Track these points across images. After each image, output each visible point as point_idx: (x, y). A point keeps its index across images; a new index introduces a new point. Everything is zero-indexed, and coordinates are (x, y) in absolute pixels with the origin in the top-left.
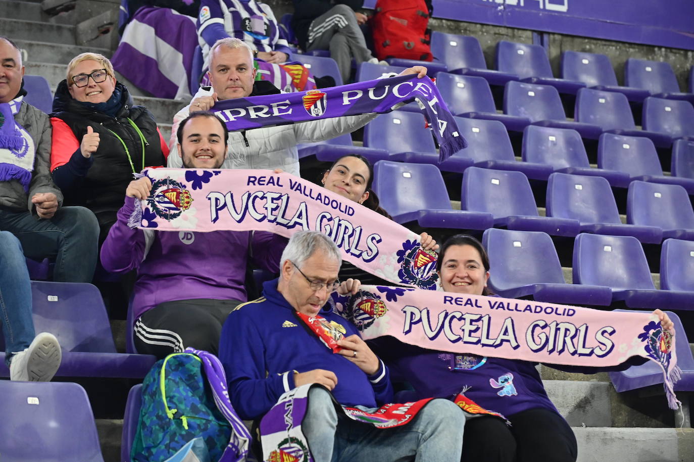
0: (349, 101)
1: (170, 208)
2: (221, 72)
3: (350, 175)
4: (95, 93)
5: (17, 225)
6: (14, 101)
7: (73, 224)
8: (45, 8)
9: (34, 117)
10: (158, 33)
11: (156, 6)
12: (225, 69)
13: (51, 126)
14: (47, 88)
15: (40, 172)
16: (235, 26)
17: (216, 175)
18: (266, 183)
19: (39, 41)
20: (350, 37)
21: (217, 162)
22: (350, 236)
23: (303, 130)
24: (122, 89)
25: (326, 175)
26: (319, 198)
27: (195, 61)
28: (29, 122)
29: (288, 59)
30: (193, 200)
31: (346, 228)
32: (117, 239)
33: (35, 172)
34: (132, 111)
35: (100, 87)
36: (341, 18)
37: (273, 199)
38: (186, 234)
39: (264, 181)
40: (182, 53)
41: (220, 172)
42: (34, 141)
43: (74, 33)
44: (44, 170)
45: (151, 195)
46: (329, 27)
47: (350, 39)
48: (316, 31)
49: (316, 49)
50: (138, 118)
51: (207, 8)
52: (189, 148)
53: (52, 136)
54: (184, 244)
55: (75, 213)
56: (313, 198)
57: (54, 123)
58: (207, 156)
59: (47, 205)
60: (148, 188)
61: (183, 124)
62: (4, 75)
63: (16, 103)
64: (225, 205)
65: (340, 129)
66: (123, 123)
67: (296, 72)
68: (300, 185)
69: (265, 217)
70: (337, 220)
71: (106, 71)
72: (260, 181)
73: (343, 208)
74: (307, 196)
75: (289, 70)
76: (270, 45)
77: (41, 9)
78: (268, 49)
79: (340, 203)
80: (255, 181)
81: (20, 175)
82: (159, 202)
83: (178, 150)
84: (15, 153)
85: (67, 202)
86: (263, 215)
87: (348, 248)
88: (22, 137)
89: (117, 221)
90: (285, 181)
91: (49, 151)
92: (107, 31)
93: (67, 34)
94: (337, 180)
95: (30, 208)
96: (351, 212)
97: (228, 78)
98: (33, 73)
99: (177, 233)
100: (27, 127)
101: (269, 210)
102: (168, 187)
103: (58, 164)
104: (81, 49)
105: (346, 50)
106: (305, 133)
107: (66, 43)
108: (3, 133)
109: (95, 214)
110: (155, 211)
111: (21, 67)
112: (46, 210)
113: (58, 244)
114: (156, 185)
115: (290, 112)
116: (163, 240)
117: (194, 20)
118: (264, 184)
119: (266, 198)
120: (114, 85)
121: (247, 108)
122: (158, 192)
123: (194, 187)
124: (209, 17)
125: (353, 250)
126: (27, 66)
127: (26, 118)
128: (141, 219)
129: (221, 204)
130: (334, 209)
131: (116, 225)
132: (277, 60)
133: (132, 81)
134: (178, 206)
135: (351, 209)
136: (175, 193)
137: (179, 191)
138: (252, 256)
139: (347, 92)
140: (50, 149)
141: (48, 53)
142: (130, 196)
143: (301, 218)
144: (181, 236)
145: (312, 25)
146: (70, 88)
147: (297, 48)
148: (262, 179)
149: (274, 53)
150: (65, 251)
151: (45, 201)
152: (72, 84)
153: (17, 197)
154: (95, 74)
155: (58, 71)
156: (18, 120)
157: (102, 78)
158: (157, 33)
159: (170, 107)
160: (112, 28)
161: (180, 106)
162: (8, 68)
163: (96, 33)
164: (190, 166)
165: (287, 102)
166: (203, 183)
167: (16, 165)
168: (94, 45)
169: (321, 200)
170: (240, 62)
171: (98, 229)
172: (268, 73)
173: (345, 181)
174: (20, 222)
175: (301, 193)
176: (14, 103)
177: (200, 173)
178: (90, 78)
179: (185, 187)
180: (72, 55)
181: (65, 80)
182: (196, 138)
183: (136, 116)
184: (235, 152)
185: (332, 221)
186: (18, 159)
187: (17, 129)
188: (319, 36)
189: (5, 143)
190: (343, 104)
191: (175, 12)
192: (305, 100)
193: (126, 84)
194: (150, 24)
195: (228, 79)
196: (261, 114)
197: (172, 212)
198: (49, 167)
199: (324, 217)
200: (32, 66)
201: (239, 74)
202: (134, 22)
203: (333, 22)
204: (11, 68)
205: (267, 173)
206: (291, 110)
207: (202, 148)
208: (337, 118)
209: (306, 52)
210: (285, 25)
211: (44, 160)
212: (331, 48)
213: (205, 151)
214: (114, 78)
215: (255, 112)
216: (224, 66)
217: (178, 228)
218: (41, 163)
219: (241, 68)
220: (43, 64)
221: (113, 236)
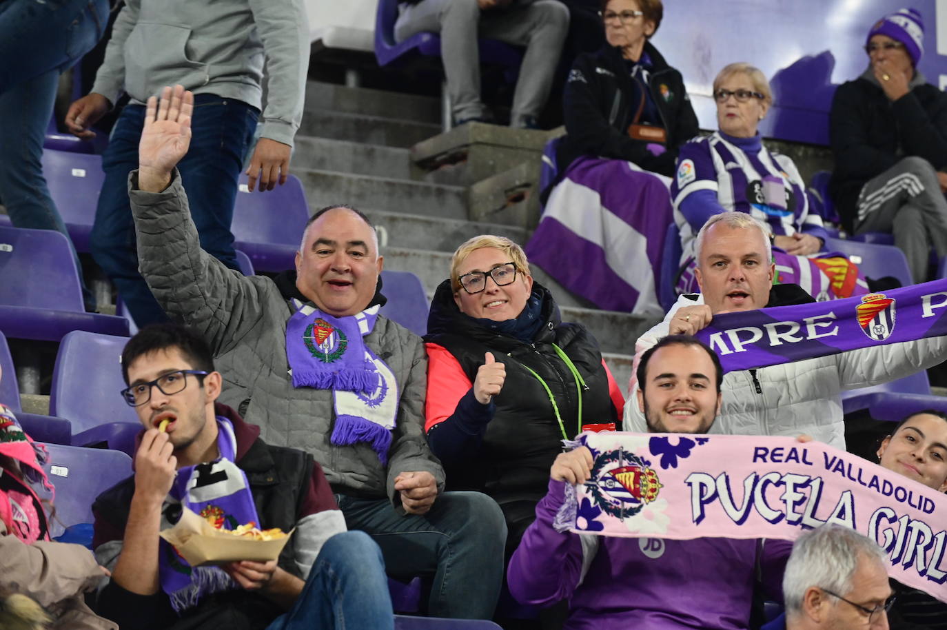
0: (933, 310)
1: (623, 500)
2: (717, 266)
3: (926, 444)
4: (498, 303)
5: (369, 522)
6: (365, 314)
7: (463, 522)
8: (416, 158)
9: (397, 341)
10: (606, 202)
11: (603, 156)
12: (722, 261)
13: (427, 356)
14: (421, 293)
15: (406, 432)
16: (736, 195)
17: (700, 444)
18: (784, 458)
19: (406, 212)
20: (928, 212)
21: (704, 420)
22: (927, 548)
23: (853, 365)
24: (543, 294)
25: (884, 444)
26: (875, 483)
27: (668, 249)
28: (390, 349)
29: (823, 247)
30: (662, 486)
31: (921, 533)
32: (535, 551)
33: (398, 431)
34: (560, 332)
35: (506, 293)
36: (912, 180)
37: (796, 486)
38: (651, 541)
39: (781, 455)
40: (646, 235)
41: (706, 440)
42: (397, 379)
43: (466, 200)
44: (413, 429)
45: (592, 477)
46: (893, 195)
47: (927, 216)
48: (871, 201)
49: (870, 232)
50: (571, 343)
51: (689, 162)
52: (658, 397)
53: (427, 373)
54: (649, 558)
55: (465, 502)
56: (865, 484)
57: (432, 353)
58: (686, 410)
59: (420, 493)
60: (588, 464)
61: (647, 356)
62: (349, 268)
63: (368, 317)
64: (716, 495)
65: (917, 361)
66: (546, 352)
67: (836, 270)
68: (841, 462)
69: (782, 516)
70: (904, 521)
71: (515, 267)
72: (775, 455)
73: (915, 501)
74: (854, 480)
75: (825, 267)
76: (795, 226)
77: (411, 158)
78: (790, 231)
79: (911, 493)
80: (766, 455)
81: (372, 435)
82: (605, 489)
83: (639, 400)
84: (365, 399)
85: (451, 484)
86: (779, 513)
87: (924, 568)
88: (376, 371)
89: (536, 521)
90: (815, 456)
91: (423, 397)
92: (519, 198)
93: (452, 201)
94: (903, 452)
95: (391, 494)
96: (929, 507)
97: (728, 277)
98: (396, 267)
99: (634, 541)
100: (385, 357)
101: (790, 504)
102: (621, 463)
103: (438, 418)
104: (476, 227)
105: (921, 234)
106: (858, 371)
107: (451, 217)
108: (344, 365)
109: (500, 505)
110: (598, 503)
111: (377, 257)
112: (417, 502)
113: (438, 555)
114: (600, 460)
115: (835, 332)
116: (613, 551)
117: (667, 181)
118: (780, 461)
119: (784, 483)
120: (530, 287)
121: (764, 326)
122: (604, 471)
123: (664, 465)
124: (694, 178)
125: (932, 572)
126: (386, 254)
127: (384, 342)
128: (575, 517)
129: (709, 493)
130: (899, 502)
131: (533, 526)
132: (805, 248)
133: (561, 282)
134: (636, 495)
135: (929, 503)
136: (632, 474)
137: (638, 470)
138: (760, 581)
139: (929, 297)
140: (425, 394)
141: (420, 233)
142: (558, 479)
143: (843, 517)
144: (642, 545)
145: (863, 190)
146: (457, 294)
147: (838, 229)
148: (778, 452)
149: (800, 235)
150: (448, 567)
151: (417, 487)
152: (459, 288)
153: (368, 473)
154: (497, 271)
155: (438, 263)
156: (372, 344)
157: (509, 277)
158: (604, 202)
159: (625, 327)
160: (528, 193)
161: (642, 325)
162: (356, 257)
163: (503, 200)
164: (658, 427)
165: (831, 315)
166: (679, 458)
167: (366, 418)
168: (498, 221)
169: (877, 486)
170: (748, 251)
171: (505, 530)
172: (790, 270)
173: (916, 454)
174: (373, 516)
175: (844, 475)
176: (364, 316)
177: (674, 440)
178: (489, 277)
179: (648, 463)
180: (460, 238)
181: (448, 281)
182: (669, 380)
183: (567, 341)
184: (737, 403)
185: (897, 523)
186: (370, 408)
187: (368, 359)
188: (876, 210)
189: (347, 382)
190: (923, 316)
191: (634, 167)
192: (859, 312)
193: (550, 286)
194: (593, 187)
195: (727, 280)
196: (787, 337)
197: (628, 505)
198: (423, 424)
199: (882, 515)
200: (394, 255)
201: (745, 271)
202: (566, 183)
203: (900, 186)
204: (360, 258)
205: (785, 441)
206: (836, 328)
207: (677, 398)
208: (911, 343)
209: (853, 236)
210: (819, 191)
211: (414, 413)
212: (896, 230)
213: (683, 402)
214: (528, 277)
215: (778, 333)
216: (721, 256)
217: (637, 532)
218: (409, 416)
219: (748, 261)
220: (412, 251)
221: (529, 545)
